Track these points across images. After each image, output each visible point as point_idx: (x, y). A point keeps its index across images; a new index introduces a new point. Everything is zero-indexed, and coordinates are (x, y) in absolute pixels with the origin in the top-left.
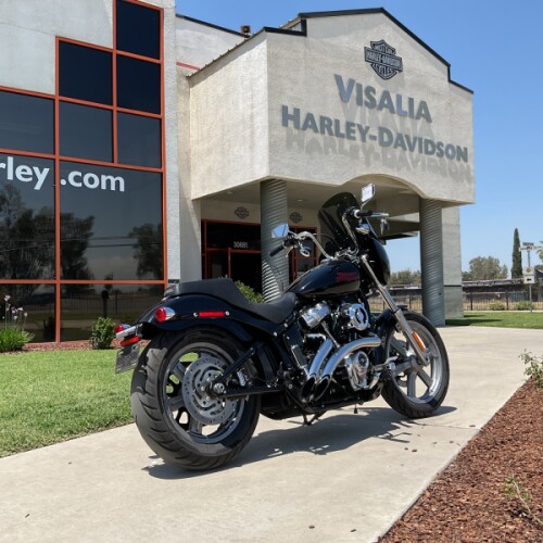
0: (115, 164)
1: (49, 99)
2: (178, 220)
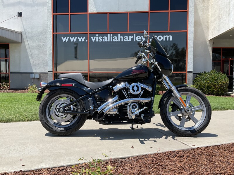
0: (169, 31)
1: (147, 12)
2: (192, 49)
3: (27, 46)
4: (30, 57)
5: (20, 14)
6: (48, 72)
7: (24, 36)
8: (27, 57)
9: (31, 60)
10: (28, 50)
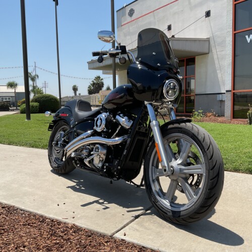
3: (215, 57)
4: (218, 71)
5: (208, 14)
6: (225, 92)
7: (212, 42)
8: (215, 71)
9: (219, 76)
10: (216, 62)
